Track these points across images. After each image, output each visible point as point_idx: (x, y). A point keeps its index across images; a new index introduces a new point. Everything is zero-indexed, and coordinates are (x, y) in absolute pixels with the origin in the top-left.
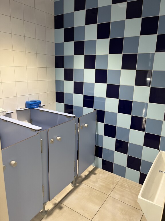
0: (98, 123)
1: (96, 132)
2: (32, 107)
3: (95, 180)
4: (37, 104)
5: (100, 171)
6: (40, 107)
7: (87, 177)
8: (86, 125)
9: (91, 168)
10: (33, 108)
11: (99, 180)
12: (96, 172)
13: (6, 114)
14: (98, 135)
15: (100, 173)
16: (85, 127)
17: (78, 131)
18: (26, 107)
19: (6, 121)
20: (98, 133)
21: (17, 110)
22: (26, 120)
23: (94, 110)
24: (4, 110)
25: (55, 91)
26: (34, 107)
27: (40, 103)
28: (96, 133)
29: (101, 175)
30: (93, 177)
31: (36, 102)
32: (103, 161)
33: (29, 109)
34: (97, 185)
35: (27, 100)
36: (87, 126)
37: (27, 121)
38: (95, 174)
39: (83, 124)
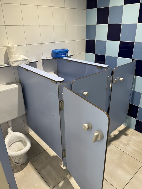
0: (136, 77)
1: (132, 88)
2: (58, 56)
3: (126, 142)
4: (64, 53)
5: (133, 133)
6: (67, 56)
7: (117, 137)
8: (121, 79)
9: (122, 127)
10: (60, 58)
11: (131, 142)
12: (127, 133)
13: (29, 63)
14: (134, 92)
15: (132, 135)
16: (121, 81)
17: (111, 86)
18: (52, 57)
19: (28, 70)
20: (134, 89)
21: (42, 60)
22: (52, 71)
23: (133, 60)
24: (27, 58)
25: (85, 39)
26: (61, 56)
27: (67, 51)
28: (132, 90)
29: (133, 137)
30: (123, 137)
31: (63, 51)
32: (138, 122)
33: (55, 58)
34: (128, 148)
35: (54, 49)
36: (123, 79)
37: (54, 72)
38: (126, 135)
39: (118, 78)
